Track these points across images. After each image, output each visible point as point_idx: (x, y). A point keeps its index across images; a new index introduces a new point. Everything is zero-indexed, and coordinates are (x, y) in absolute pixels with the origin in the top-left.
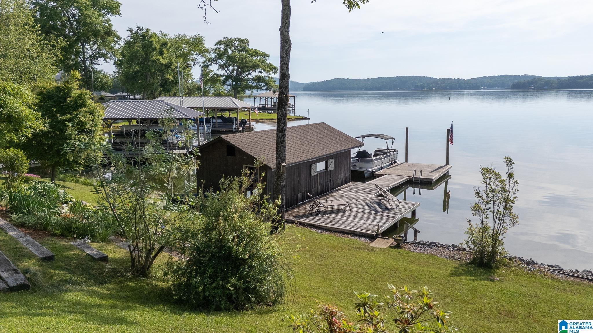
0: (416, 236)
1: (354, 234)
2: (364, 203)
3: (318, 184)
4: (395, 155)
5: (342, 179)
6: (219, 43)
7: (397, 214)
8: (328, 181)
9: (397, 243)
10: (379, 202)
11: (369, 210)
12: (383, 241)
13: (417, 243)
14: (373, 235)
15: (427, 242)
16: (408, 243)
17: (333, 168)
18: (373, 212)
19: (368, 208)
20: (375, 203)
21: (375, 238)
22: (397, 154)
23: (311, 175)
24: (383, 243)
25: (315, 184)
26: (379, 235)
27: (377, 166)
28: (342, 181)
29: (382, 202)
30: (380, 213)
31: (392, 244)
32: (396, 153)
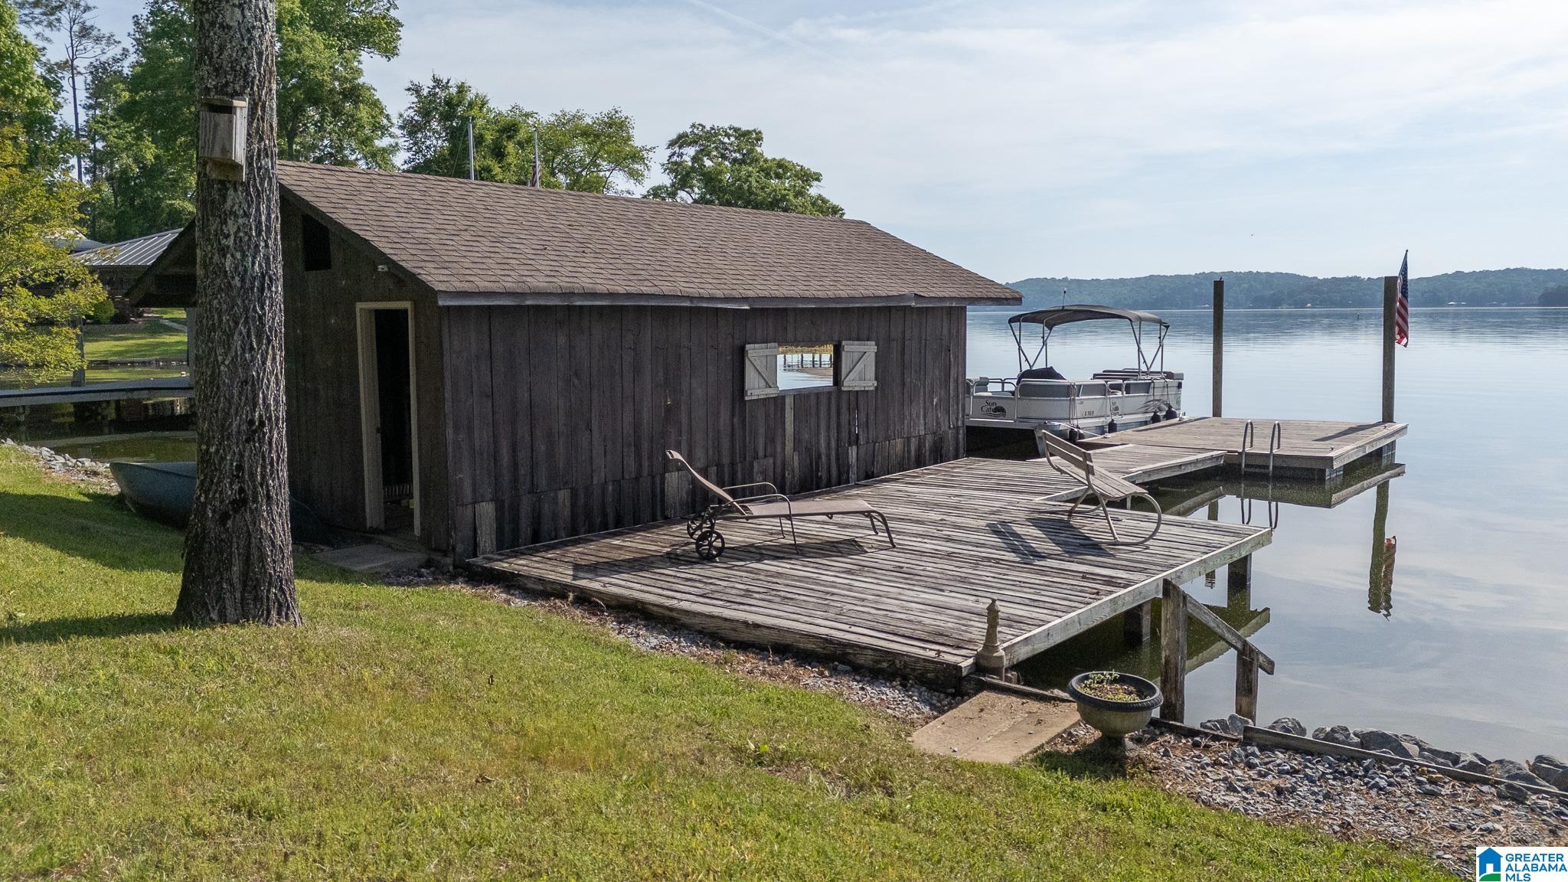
0: (1246, 688)
1: (844, 659)
2: (983, 523)
3: (789, 446)
4: (1173, 391)
5: (921, 441)
6: (681, 141)
7: (1142, 570)
8: (844, 435)
9: (1098, 734)
10: (1061, 521)
11: (993, 547)
12: (1011, 712)
13: (1250, 737)
14: (958, 668)
15: (1330, 736)
16: (1191, 733)
17: (870, 384)
18: (1011, 556)
19: (995, 540)
20: (1036, 523)
21: (968, 687)
22: (1180, 386)
23: (742, 391)
24: (1005, 725)
25: (771, 440)
26: (996, 671)
27: (1090, 415)
28: (919, 448)
29: (1076, 521)
30: (1049, 563)
31: (1068, 736)
32: (1174, 383)
